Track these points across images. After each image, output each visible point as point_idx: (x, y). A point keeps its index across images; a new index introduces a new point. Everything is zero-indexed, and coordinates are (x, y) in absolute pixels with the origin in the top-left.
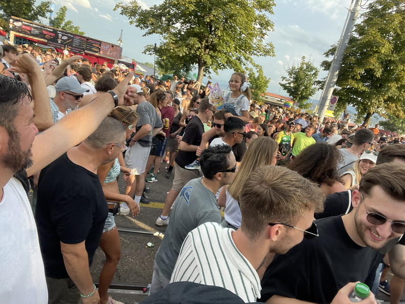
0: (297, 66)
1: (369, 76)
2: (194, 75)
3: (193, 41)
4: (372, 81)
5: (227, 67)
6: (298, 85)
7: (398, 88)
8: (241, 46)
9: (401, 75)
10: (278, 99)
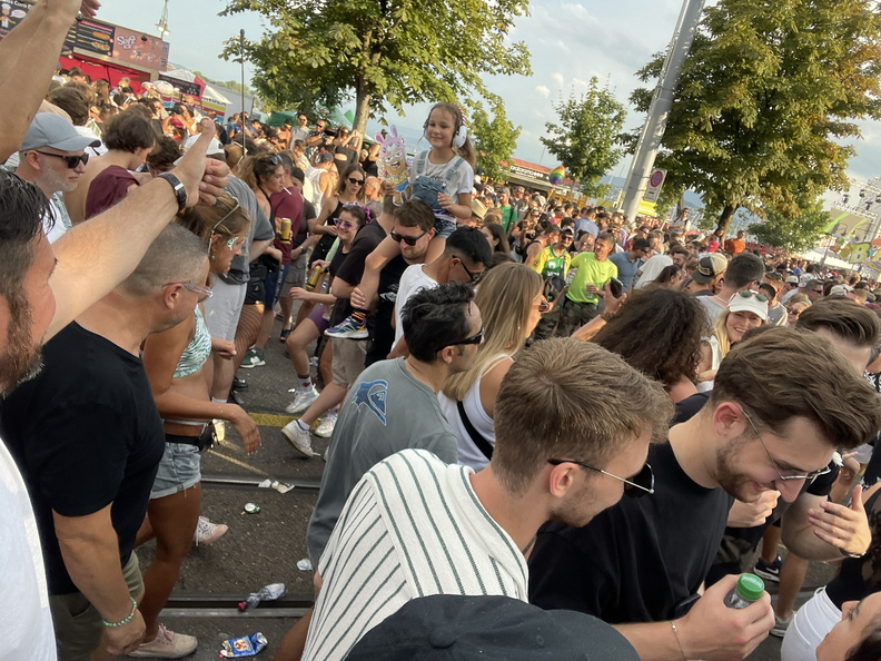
0: (580, 100)
1: (731, 125)
2: (348, 114)
3: (342, 31)
4: (737, 137)
5: (423, 96)
6: (582, 144)
7: (788, 152)
8: (454, 48)
9: (795, 123)
10: (538, 175)
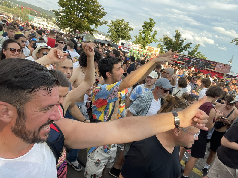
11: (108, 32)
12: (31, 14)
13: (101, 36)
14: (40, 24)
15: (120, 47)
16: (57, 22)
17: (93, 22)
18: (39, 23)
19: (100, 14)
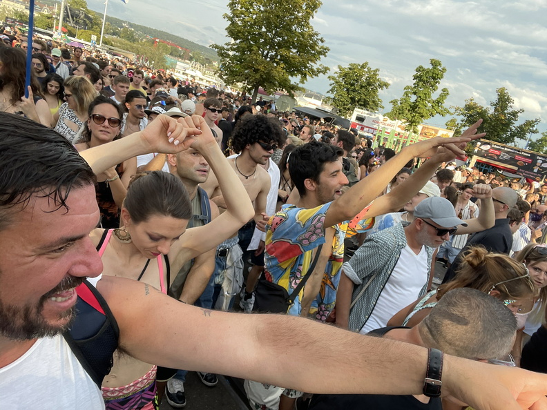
11: (328, 92)
12: (171, 54)
13: (313, 100)
14: (187, 75)
15: (355, 125)
16: (220, 70)
17: (298, 71)
18: (186, 72)
19: (313, 52)
